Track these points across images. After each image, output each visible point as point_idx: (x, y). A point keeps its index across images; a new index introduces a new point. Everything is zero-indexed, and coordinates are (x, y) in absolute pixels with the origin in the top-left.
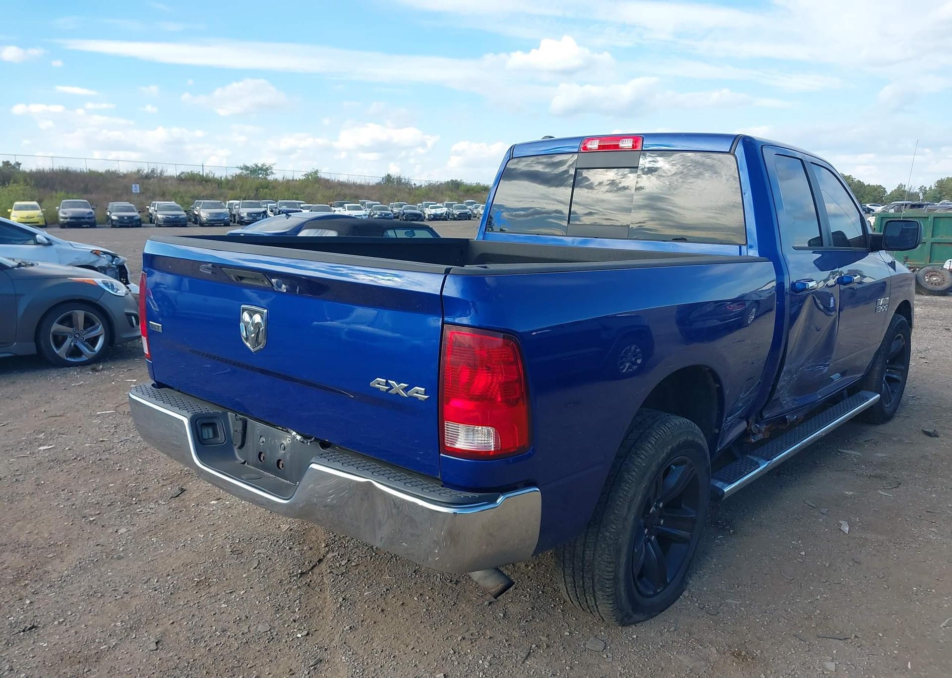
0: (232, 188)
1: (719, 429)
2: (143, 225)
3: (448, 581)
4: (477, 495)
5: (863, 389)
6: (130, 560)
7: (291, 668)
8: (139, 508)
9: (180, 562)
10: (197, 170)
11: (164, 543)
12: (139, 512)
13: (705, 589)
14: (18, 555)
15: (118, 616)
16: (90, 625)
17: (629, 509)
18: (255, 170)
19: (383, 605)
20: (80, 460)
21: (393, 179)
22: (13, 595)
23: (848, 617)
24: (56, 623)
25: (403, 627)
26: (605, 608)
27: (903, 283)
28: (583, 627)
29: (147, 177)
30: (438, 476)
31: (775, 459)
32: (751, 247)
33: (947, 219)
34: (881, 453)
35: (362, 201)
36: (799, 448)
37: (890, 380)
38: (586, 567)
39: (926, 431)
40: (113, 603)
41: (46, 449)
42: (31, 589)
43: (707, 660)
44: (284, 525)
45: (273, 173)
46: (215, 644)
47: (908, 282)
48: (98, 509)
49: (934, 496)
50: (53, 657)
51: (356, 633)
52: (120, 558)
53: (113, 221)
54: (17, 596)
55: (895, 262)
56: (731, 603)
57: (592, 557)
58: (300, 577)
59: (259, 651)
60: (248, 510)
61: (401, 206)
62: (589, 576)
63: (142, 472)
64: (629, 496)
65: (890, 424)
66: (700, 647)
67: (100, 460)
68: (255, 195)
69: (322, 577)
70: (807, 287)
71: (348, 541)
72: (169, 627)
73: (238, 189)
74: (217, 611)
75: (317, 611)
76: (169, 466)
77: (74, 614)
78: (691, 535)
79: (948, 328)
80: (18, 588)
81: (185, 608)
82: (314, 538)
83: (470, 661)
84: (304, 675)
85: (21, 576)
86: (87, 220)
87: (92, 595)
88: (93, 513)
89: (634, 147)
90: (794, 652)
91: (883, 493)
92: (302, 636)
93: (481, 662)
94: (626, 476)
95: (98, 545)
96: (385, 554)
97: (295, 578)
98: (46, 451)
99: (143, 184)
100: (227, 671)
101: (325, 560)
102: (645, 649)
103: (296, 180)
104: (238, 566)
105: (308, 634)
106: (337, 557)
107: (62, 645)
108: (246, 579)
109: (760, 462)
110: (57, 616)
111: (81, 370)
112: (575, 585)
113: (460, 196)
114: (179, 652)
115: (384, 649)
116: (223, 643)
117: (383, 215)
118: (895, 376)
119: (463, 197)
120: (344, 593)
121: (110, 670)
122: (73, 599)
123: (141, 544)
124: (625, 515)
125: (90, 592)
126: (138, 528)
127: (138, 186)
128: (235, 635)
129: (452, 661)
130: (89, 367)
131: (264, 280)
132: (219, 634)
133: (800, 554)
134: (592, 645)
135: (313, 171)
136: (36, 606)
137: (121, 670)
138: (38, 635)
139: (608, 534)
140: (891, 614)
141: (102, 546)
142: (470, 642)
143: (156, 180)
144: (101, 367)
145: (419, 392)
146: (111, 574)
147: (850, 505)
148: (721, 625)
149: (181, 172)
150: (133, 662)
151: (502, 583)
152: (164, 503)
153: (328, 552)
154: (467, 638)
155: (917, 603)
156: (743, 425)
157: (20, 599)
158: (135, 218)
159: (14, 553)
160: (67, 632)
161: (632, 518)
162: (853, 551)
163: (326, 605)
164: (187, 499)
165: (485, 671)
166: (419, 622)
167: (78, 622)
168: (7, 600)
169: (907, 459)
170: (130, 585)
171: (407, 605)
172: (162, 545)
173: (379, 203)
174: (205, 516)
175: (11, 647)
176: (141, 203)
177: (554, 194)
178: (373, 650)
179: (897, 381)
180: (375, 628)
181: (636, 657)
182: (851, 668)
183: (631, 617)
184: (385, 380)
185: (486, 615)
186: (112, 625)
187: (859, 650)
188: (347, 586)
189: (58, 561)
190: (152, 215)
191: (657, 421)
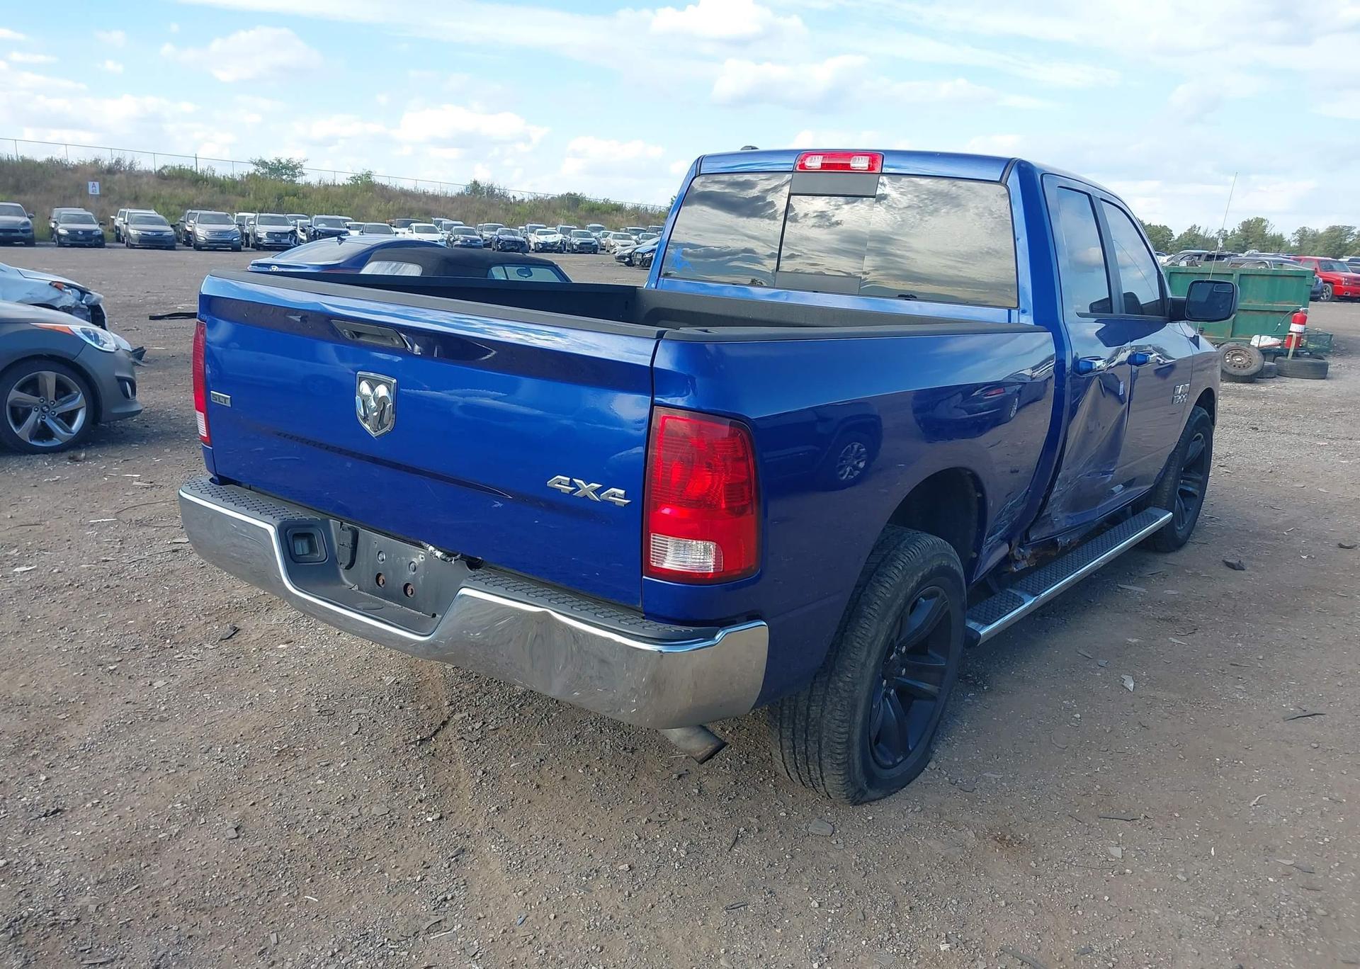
0: (243, 194)
1: (977, 553)
2: (106, 244)
3: (621, 749)
4: (691, 629)
5: (1151, 506)
6: (177, 722)
7: (424, 859)
8: (177, 654)
9: (249, 726)
10: (188, 164)
11: (222, 700)
12: (179, 658)
13: (956, 759)
14: (14, 716)
15: (176, 796)
16: (138, 808)
17: (869, 652)
18: (278, 169)
19: (538, 780)
20: (78, 587)
21: (482, 188)
22: (19, 769)
23: (1136, 793)
24: (89, 805)
25: (567, 808)
26: (833, 780)
27: (1206, 365)
28: (802, 806)
29: (111, 171)
30: (639, 604)
31: (1043, 595)
32: (1024, 312)
33: (1257, 277)
34: (1172, 589)
35: (437, 219)
36: (1073, 580)
37: (1184, 494)
38: (810, 728)
39: (1229, 563)
40: (165, 778)
41: (24, 571)
42: (43, 761)
43: (964, 846)
44: (388, 677)
45: (304, 174)
46: (317, 831)
47: (1212, 363)
48: (118, 654)
49: (1240, 645)
50: (93, 849)
51: (506, 816)
52: (162, 720)
53: (60, 236)
54: (26, 770)
55: (1198, 336)
56: (989, 777)
57: (820, 714)
58: (419, 745)
59: (377, 839)
60: (333, 657)
61: (495, 229)
62: (814, 739)
63: (172, 603)
64: (870, 635)
65: (1183, 552)
66: (954, 831)
67: (108, 587)
68: (277, 205)
69: (450, 744)
70: (1094, 368)
71: (480, 698)
72: (250, 809)
73: (251, 196)
74: (312, 788)
75: (450, 788)
76: (211, 597)
77: (112, 794)
78: (939, 689)
79: (1255, 426)
80: (24, 759)
81: (267, 785)
82: (432, 695)
83: (661, 848)
84: (443, 868)
85: (25, 743)
86: (20, 234)
87: (132, 768)
88: (111, 659)
89: (871, 168)
90: (1070, 835)
91: (1176, 641)
92: (433, 820)
93: (675, 850)
94: (866, 610)
95: (127, 703)
96: (533, 715)
97: (413, 746)
98: (25, 573)
99: (104, 180)
100: (338, 863)
101: (451, 723)
102: (884, 833)
103: (339, 185)
104: (331, 731)
105: (441, 818)
106: (466, 718)
107: (103, 834)
108: (346, 748)
109: (1025, 597)
110: (88, 796)
111: (52, 459)
112: (794, 752)
113: (580, 218)
114: (269, 840)
115: (546, 835)
116: (327, 829)
117: (469, 241)
118: (1190, 489)
119: (586, 219)
120: (483, 765)
121: (177, 864)
122: (107, 774)
123: (190, 701)
124: (863, 660)
125: (129, 764)
126: (181, 681)
127: (97, 184)
128: (342, 819)
129: (638, 849)
130: (65, 455)
131: (394, 338)
132: (320, 818)
133: (1074, 717)
134: (818, 829)
135: (364, 173)
136: (56, 784)
137: (193, 866)
138: (66, 821)
139: (841, 684)
140: (1189, 790)
141: (134, 703)
142: (658, 825)
143: (123, 177)
144: (83, 455)
145: (617, 495)
146: (155, 741)
147: (1134, 655)
148: (979, 804)
149: (162, 166)
150: (207, 854)
151: (711, 745)
152: (213, 647)
153: (453, 712)
154: (654, 819)
155: (1221, 777)
156: (1004, 549)
157: (30, 775)
158: (94, 233)
159: (8, 713)
160: (105, 817)
161: (872, 664)
162: (1139, 713)
163: (461, 780)
164: (243, 642)
165: (682, 861)
166: (589, 800)
167: (121, 803)
168: (13, 776)
169: (1205, 597)
170: (184, 756)
171: (570, 780)
172: (220, 703)
173: (461, 223)
174: (274, 665)
175: (32, 836)
176: (103, 211)
177: (743, 227)
178: (531, 836)
179: (1191, 495)
180: (530, 808)
181: (874, 843)
182: (1142, 854)
183: (865, 793)
184: (568, 479)
185: (675, 791)
186: (170, 807)
187: (1150, 833)
188: (486, 756)
189: (74, 724)
190: (120, 230)
191: (904, 540)
